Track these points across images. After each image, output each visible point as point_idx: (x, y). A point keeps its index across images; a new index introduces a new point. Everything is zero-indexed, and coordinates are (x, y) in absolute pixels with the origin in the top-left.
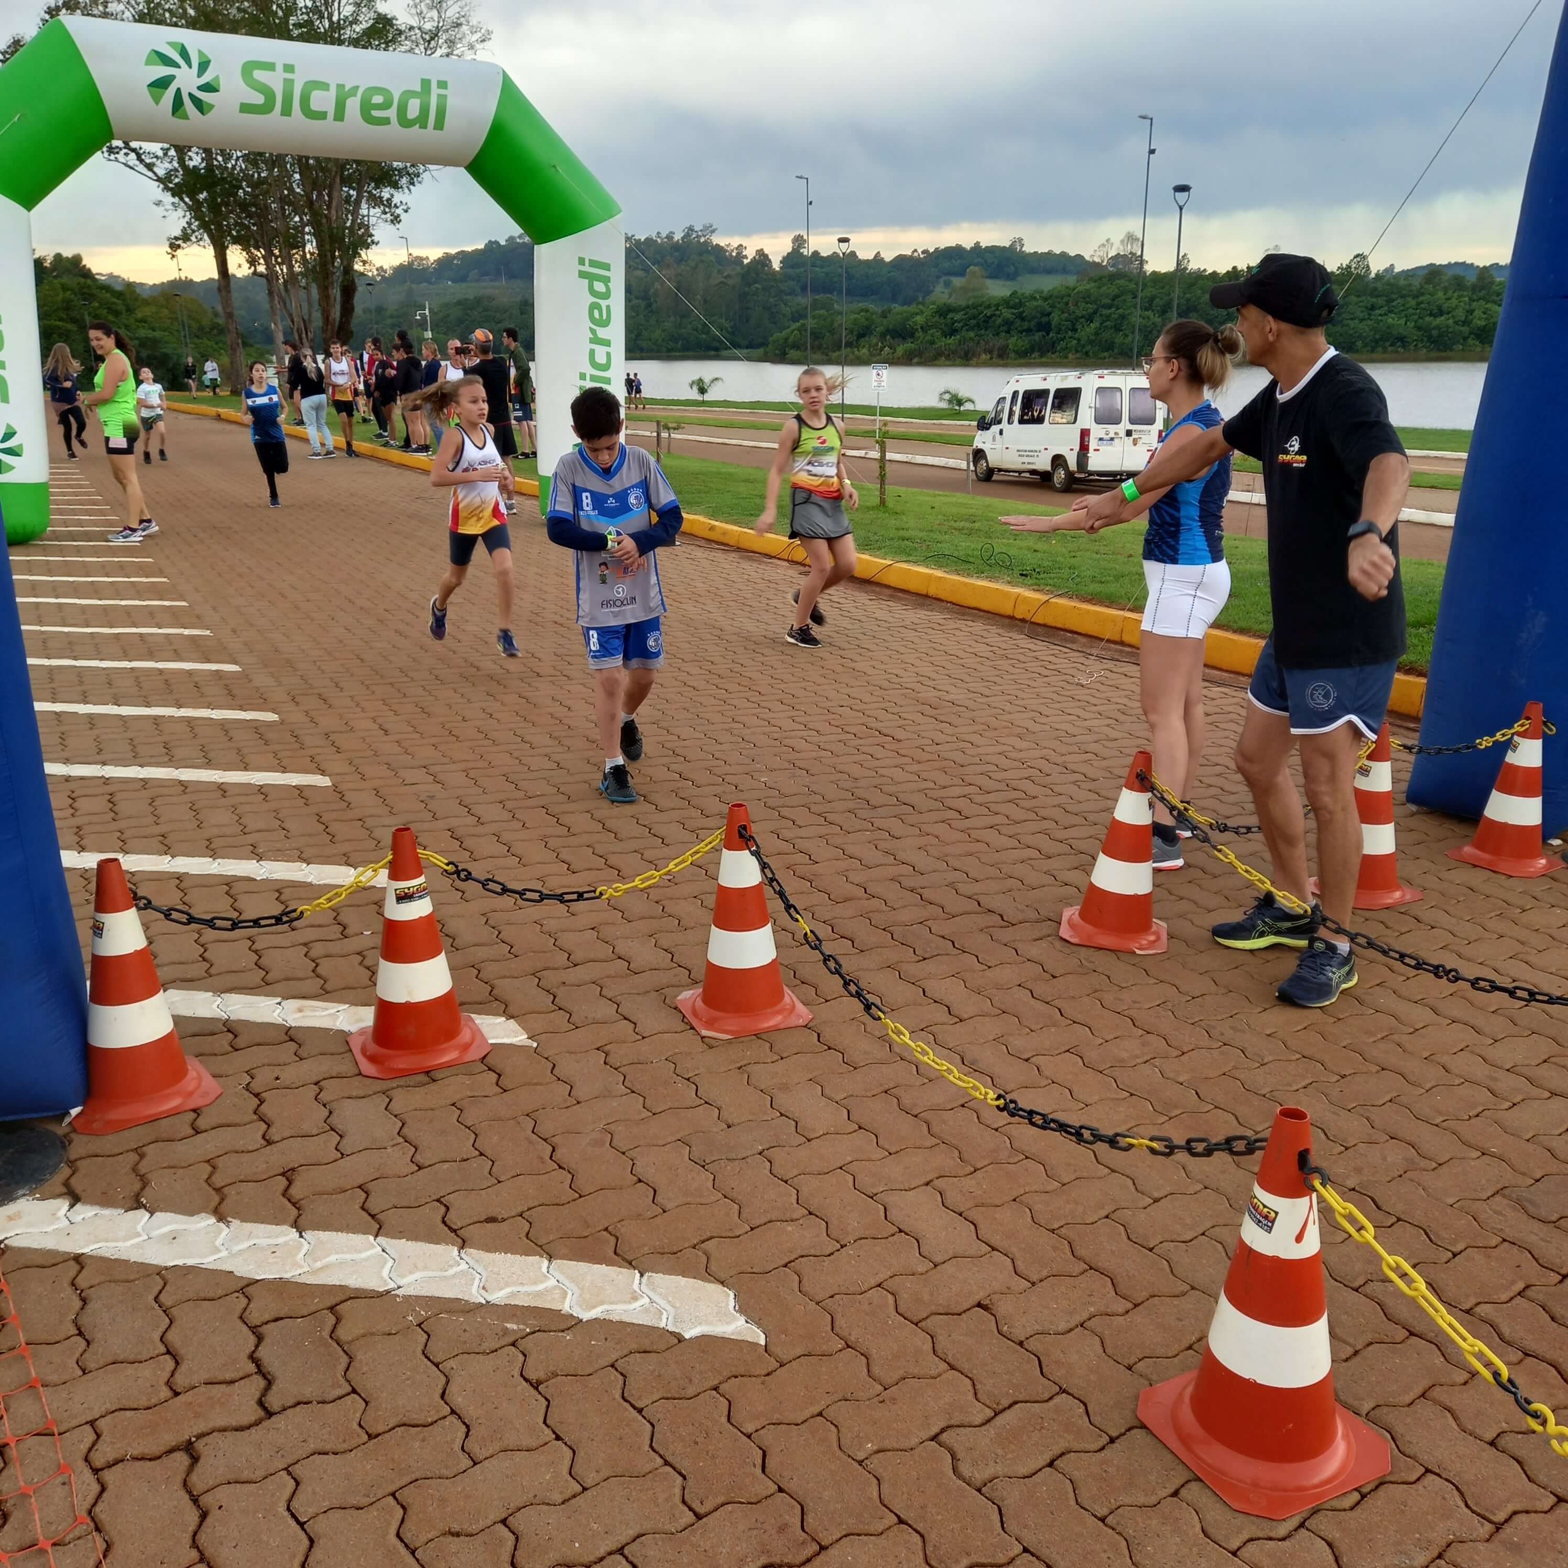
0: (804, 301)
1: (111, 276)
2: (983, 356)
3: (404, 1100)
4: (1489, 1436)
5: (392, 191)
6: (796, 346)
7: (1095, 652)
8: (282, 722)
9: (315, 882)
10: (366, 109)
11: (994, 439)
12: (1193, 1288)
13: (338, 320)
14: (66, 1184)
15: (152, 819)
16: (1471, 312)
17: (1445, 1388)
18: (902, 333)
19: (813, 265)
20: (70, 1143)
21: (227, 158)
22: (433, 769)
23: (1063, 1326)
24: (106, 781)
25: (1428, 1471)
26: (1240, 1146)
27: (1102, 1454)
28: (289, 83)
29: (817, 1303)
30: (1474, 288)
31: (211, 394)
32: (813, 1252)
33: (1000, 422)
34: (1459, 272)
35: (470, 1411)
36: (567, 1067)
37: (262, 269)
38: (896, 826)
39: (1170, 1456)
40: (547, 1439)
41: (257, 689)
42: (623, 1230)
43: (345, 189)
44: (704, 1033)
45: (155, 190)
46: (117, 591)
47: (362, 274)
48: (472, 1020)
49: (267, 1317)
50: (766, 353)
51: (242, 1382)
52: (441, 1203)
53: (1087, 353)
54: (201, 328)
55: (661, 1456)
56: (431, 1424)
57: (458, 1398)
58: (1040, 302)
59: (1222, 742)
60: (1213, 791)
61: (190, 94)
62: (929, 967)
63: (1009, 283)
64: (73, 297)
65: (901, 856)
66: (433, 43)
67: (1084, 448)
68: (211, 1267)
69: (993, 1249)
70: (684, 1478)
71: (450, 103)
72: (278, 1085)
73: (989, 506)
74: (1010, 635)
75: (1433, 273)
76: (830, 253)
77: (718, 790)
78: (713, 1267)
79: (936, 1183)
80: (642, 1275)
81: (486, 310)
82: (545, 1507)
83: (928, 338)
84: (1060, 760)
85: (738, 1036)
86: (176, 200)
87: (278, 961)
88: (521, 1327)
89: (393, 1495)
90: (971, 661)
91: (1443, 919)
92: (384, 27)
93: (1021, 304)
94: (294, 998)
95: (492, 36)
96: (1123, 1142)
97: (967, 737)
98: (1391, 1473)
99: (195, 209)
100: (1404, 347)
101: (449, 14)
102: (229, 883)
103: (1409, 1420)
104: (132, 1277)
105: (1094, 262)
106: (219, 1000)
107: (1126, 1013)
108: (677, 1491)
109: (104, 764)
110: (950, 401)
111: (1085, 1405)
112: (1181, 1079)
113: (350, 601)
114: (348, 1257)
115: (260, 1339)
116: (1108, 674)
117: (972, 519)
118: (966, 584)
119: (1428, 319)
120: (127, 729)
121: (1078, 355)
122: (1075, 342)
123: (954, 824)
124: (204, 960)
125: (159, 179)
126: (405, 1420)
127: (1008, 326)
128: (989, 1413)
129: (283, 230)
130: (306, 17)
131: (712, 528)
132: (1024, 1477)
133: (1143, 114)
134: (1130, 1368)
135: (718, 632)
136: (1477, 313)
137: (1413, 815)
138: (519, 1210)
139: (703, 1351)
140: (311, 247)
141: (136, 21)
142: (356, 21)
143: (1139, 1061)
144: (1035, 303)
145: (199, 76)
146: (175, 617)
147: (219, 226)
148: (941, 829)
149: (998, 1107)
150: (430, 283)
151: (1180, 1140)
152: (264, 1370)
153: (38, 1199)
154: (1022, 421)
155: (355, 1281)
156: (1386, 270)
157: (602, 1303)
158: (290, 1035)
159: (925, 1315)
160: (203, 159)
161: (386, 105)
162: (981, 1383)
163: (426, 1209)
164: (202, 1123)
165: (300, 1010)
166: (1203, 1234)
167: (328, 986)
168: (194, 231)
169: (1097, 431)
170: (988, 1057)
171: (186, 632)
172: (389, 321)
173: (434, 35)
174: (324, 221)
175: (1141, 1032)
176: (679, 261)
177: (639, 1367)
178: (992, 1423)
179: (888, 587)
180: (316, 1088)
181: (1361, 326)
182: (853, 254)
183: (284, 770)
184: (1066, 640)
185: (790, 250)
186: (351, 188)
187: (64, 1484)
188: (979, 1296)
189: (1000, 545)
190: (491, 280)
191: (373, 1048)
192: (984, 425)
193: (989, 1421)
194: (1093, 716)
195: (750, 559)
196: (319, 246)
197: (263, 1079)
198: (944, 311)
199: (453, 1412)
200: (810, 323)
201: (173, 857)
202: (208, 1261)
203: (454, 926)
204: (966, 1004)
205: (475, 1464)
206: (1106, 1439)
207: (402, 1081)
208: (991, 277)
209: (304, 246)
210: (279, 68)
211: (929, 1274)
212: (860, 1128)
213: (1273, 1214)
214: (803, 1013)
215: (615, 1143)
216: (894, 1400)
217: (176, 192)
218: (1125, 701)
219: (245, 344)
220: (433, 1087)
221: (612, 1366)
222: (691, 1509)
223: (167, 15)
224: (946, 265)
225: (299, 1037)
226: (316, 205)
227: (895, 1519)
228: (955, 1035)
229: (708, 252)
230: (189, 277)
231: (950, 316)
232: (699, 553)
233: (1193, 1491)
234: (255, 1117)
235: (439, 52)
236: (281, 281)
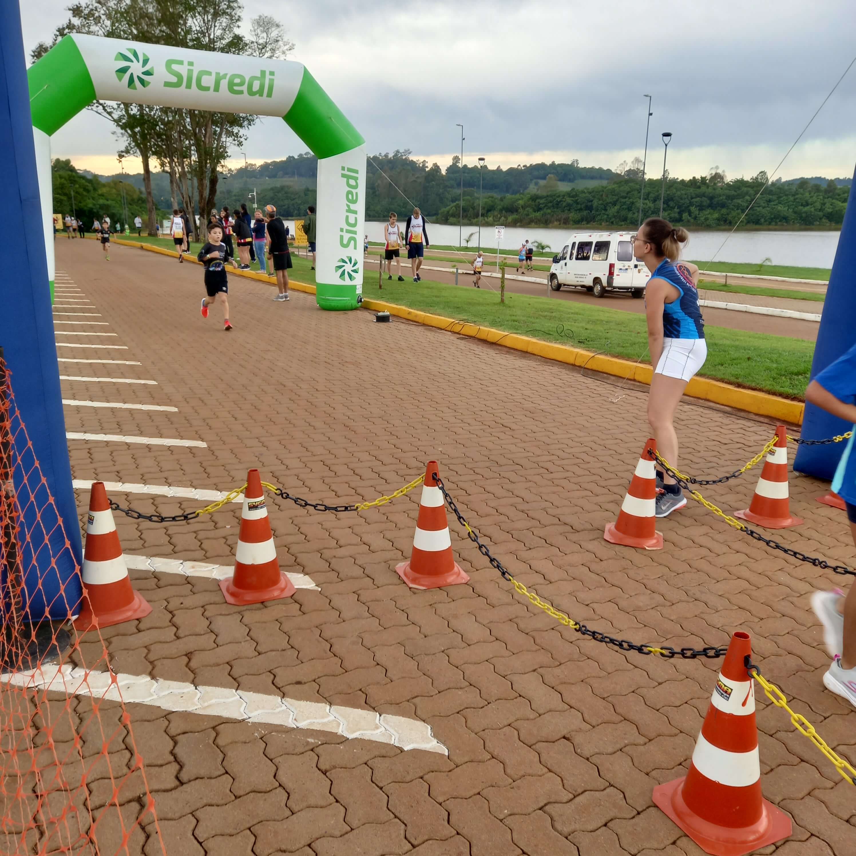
0: (458, 191)
1: (85, 171)
2: (556, 223)
3: (250, 617)
4: (846, 817)
5: (239, 128)
6: (453, 216)
7: (619, 384)
8: (180, 412)
9: (199, 499)
10: (231, 85)
11: (562, 268)
12: (681, 732)
13: (207, 197)
14: (70, 657)
15: (112, 463)
16: (824, 204)
17: (821, 790)
18: (511, 209)
19: (464, 173)
20: (72, 635)
21: (151, 109)
22: (262, 439)
23: (610, 750)
24: (87, 442)
25: (812, 835)
26: (711, 653)
27: (634, 820)
28: (190, 71)
29: (476, 734)
30: (826, 191)
31: (137, 235)
32: (473, 706)
33: (565, 259)
34: (818, 183)
35: (290, 785)
36: (337, 601)
37: (167, 169)
38: (513, 476)
39: (671, 822)
40: (331, 802)
41: (166, 394)
42: (370, 691)
43: (214, 127)
44: (411, 585)
45: (113, 126)
46: (90, 340)
47: (222, 173)
48: (286, 576)
49: (179, 731)
50: (437, 219)
51: (167, 766)
52: (271, 673)
53: (612, 223)
54: (133, 200)
55: (393, 813)
56: (269, 791)
57: (283, 777)
58: (587, 195)
59: (691, 435)
60: (687, 462)
61: (138, 76)
62: (533, 553)
63: (569, 184)
64: (65, 182)
65: (516, 492)
66: (263, 51)
67: (611, 274)
68: (148, 703)
69: (571, 707)
70: (406, 825)
71: (275, 82)
72: (182, 607)
73: (560, 304)
74: (574, 374)
75: (803, 183)
76: (473, 166)
77: (415, 454)
78: (419, 712)
79: (539, 670)
80: (380, 716)
81: (286, 193)
82: (331, 839)
83: (525, 212)
84: (602, 443)
85: (429, 588)
86: (123, 131)
87: (180, 541)
88: (316, 741)
89: (249, 829)
90: (552, 388)
91: (815, 535)
92: (238, 41)
93: (576, 195)
94: (189, 560)
95: (295, 47)
96: (645, 650)
97: (551, 429)
98: (792, 835)
99: (133, 136)
100: (787, 222)
101: (272, 35)
102: (154, 498)
103: (801, 807)
104: (106, 708)
105: (617, 174)
106: (150, 561)
107: (641, 581)
108: (402, 832)
109: (85, 432)
110: (537, 247)
111: (623, 793)
112: (672, 618)
113: (215, 348)
114: (222, 700)
115: (176, 743)
116: (627, 397)
117: (551, 311)
118: (548, 346)
119: (800, 207)
120: (97, 414)
121: (608, 223)
122: (606, 216)
123: (544, 476)
124: (141, 539)
125: (115, 121)
126: (255, 789)
127: (569, 207)
128: (571, 796)
129: (179, 148)
130: (196, 36)
131: (409, 313)
132: (591, 832)
133: (646, 94)
134: (647, 774)
135: (413, 369)
136: (828, 205)
137: (797, 477)
138: (313, 678)
139: (414, 757)
140: (194, 158)
141: (105, 36)
142: (222, 38)
143: (649, 608)
144: (584, 195)
145: (143, 67)
146: (121, 355)
147: (145, 145)
148: (537, 478)
149: (575, 629)
150: (256, 177)
151: (678, 649)
152: (178, 760)
153: (55, 664)
154: (577, 259)
155: (226, 714)
156: (777, 180)
157: (359, 730)
158: (188, 580)
159: (535, 742)
160: (138, 110)
161: (241, 84)
162: (566, 780)
163: (263, 676)
164: (142, 626)
165: (193, 567)
166: (686, 703)
167: (208, 555)
168: (132, 148)
169: (618, 265)
170: (566, 603)
171: (127, 363)
172: (234, 198)
173: (264, 46)
174: (202, 143)
175: (649, 592)
176: (392, 169)
177: (380, 765)
178: (573, 801)
179: (506, 347)
180: (203, 610)
181: (763, 211)
182: (486, 167)
183: (182, 438)
184: (604, 378)
185: (451, 164)
186: (217, 126)
187: (73, 817)
188: (564, 732)
189: (567, 325)
190: (289, 177)
191: (233, 589)
192: (556, 260)
193: (571, 800)
194: (620, 419)
195: (430, 330)
196: (199, 157)
197: (174, 604)
198: (534, 198)
199: (280, 785)
200: (462, 203)
201: (123, 483)
202: (147, 701)
203: (274, 524)
204: (554, 574)
205: (293, 814)
206: (635, 812)
207: (249, 607)
208: (560, 180)
209: (190, 158)
210: (186, 63)
211: (537, 719)
212: (497, 639)
213: (730, 690)
214: (465, 577)
215: (364, 643)
216: (519, 787)
217: (124, 127)
218: (637, 412)
219: (156, 209)
220: (265, 611)
221: (366, 764)
222: (409, 842)
223: (122, 33)
224: (536, 173)
225: (193, 582)
226: (198, 135)
227: (521, 852)
228: (548, 590)
229: (407, 164)
230: (127, 172)
231: (538, 201)
232: (402, 326)
233: (683, 842)
234: (170, 624)
235: (268, 55)
236: (178, 175)
